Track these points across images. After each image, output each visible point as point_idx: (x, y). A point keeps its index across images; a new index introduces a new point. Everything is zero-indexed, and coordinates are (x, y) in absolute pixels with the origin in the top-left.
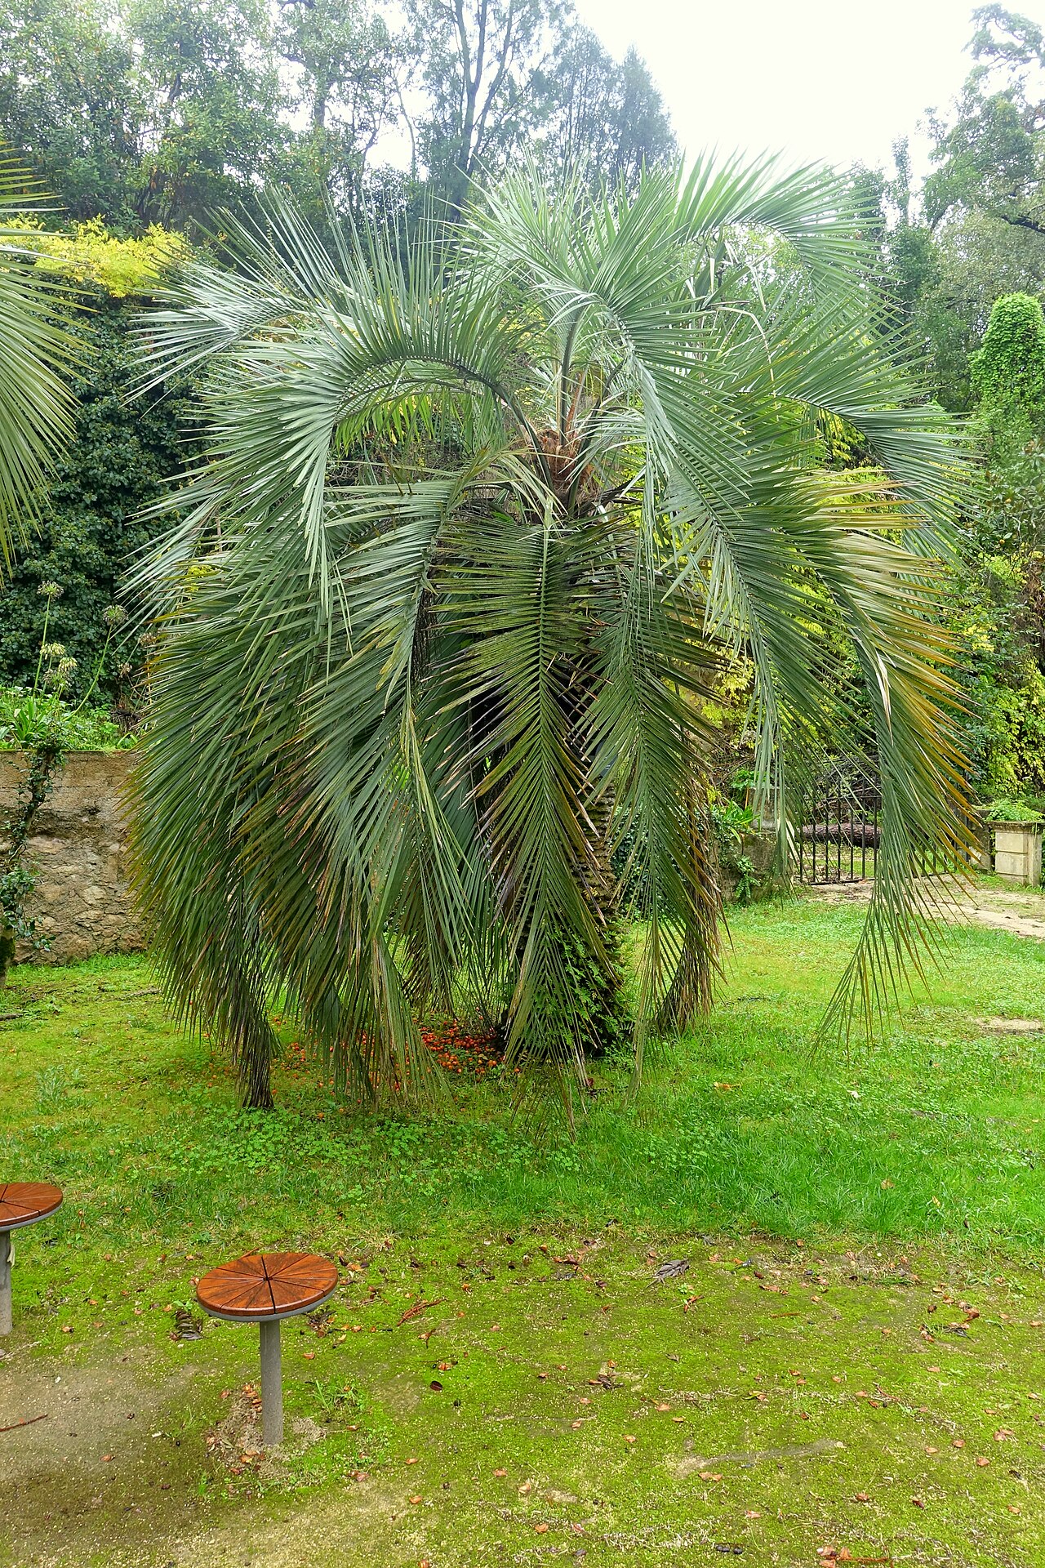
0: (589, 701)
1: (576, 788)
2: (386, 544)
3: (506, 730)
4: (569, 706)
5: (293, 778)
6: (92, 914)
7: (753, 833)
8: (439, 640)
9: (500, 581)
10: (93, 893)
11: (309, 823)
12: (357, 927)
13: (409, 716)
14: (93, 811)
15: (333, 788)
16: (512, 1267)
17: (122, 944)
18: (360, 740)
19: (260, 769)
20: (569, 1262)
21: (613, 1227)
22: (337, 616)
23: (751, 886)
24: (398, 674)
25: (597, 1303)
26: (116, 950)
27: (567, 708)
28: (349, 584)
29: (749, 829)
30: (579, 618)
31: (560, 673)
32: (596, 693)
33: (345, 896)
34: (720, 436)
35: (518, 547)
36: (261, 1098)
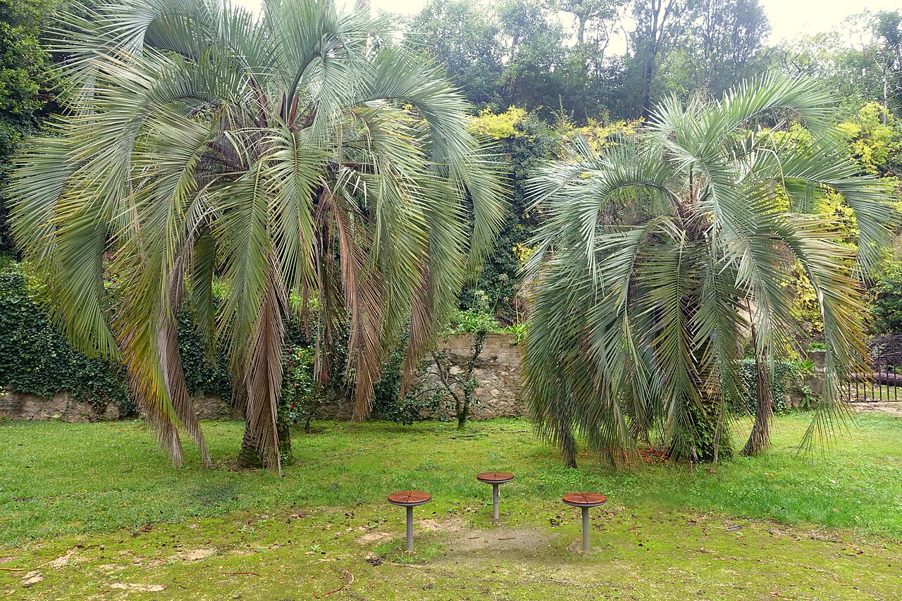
0: (695, 312)
1: (689, 345)
2: (617, 256)
3: (663, 323)
4: (687, 313)
5: (584, 341)
6: (495, 400)
7: (811, 374)
8: (639, 290)
9: (661, 267)
10: (495, 392)
11: (590, 357)
12: (608, 395)
13: (626, 318)
14: (495, 358)
15: (599, 343)
16: (670, 520)
17: (506, 414)
18: (608, 327)
19: (572, 337)
20: (692, 521)
21: (711, 512)
22: (599, 284)
23: (811, 401)
24: (622, 304)
25: (703, 533)
26: (504, 416)
27: (686, 315)
28: (603, 272)
29: (808, 372)
30: (692, 281)
31: (684, 301)
32: (698, 309)
33: (604, 384)
34: (748, 208)
35: (670, 253)
36: (572, 464)
